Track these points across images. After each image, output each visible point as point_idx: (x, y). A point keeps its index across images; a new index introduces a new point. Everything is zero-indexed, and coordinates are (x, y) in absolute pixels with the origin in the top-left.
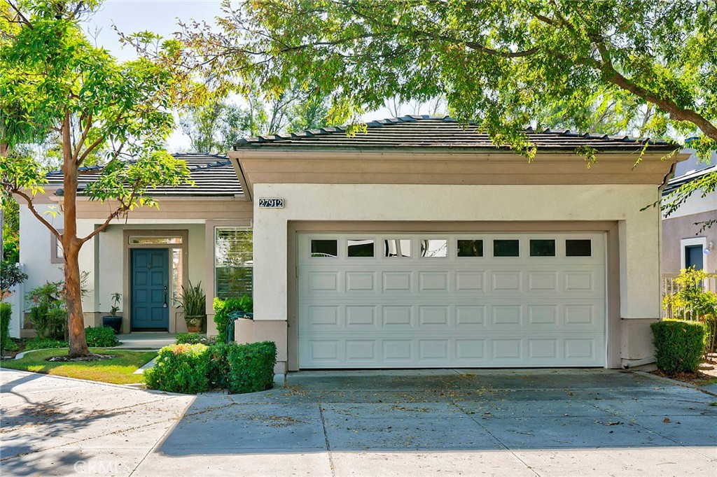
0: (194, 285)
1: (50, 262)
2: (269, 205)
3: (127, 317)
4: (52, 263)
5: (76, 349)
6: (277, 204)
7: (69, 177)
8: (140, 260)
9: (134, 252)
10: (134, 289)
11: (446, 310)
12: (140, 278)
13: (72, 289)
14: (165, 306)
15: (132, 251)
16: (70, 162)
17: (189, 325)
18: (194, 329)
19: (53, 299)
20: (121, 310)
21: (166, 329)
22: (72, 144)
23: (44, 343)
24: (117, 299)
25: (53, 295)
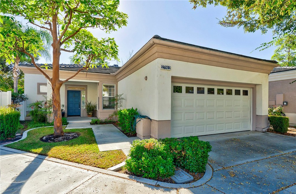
0: (89, 102)
1: (37, 94)
2: (165, 68)
3: (66, 112)
4: (38, 94)
5: (58, 133)
6: (168, 68)
7: (56, 49)
8: (71, 94)
9: (69, 92)
10: (69, 103)
11: (214, 113)
12: (71, 100)
13: (56, 105)
14: (79, 108)
15: (68, 91)
16: (57, 42)
17: (88, 114)
18: (90, 116)
19: (39, 107)
20: (64, 110)
21: (80, 116)
22: (58, 34)
23: (37, 125)
24: (63, 106)
25: (40, 106)
